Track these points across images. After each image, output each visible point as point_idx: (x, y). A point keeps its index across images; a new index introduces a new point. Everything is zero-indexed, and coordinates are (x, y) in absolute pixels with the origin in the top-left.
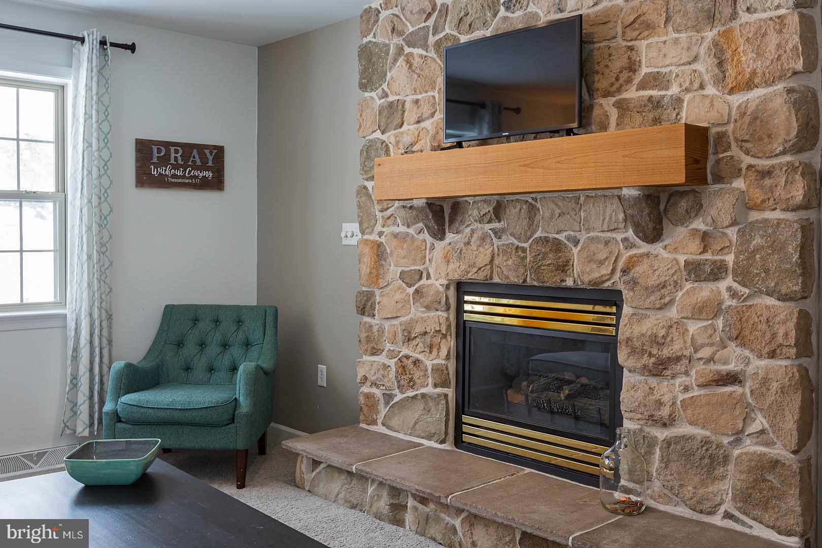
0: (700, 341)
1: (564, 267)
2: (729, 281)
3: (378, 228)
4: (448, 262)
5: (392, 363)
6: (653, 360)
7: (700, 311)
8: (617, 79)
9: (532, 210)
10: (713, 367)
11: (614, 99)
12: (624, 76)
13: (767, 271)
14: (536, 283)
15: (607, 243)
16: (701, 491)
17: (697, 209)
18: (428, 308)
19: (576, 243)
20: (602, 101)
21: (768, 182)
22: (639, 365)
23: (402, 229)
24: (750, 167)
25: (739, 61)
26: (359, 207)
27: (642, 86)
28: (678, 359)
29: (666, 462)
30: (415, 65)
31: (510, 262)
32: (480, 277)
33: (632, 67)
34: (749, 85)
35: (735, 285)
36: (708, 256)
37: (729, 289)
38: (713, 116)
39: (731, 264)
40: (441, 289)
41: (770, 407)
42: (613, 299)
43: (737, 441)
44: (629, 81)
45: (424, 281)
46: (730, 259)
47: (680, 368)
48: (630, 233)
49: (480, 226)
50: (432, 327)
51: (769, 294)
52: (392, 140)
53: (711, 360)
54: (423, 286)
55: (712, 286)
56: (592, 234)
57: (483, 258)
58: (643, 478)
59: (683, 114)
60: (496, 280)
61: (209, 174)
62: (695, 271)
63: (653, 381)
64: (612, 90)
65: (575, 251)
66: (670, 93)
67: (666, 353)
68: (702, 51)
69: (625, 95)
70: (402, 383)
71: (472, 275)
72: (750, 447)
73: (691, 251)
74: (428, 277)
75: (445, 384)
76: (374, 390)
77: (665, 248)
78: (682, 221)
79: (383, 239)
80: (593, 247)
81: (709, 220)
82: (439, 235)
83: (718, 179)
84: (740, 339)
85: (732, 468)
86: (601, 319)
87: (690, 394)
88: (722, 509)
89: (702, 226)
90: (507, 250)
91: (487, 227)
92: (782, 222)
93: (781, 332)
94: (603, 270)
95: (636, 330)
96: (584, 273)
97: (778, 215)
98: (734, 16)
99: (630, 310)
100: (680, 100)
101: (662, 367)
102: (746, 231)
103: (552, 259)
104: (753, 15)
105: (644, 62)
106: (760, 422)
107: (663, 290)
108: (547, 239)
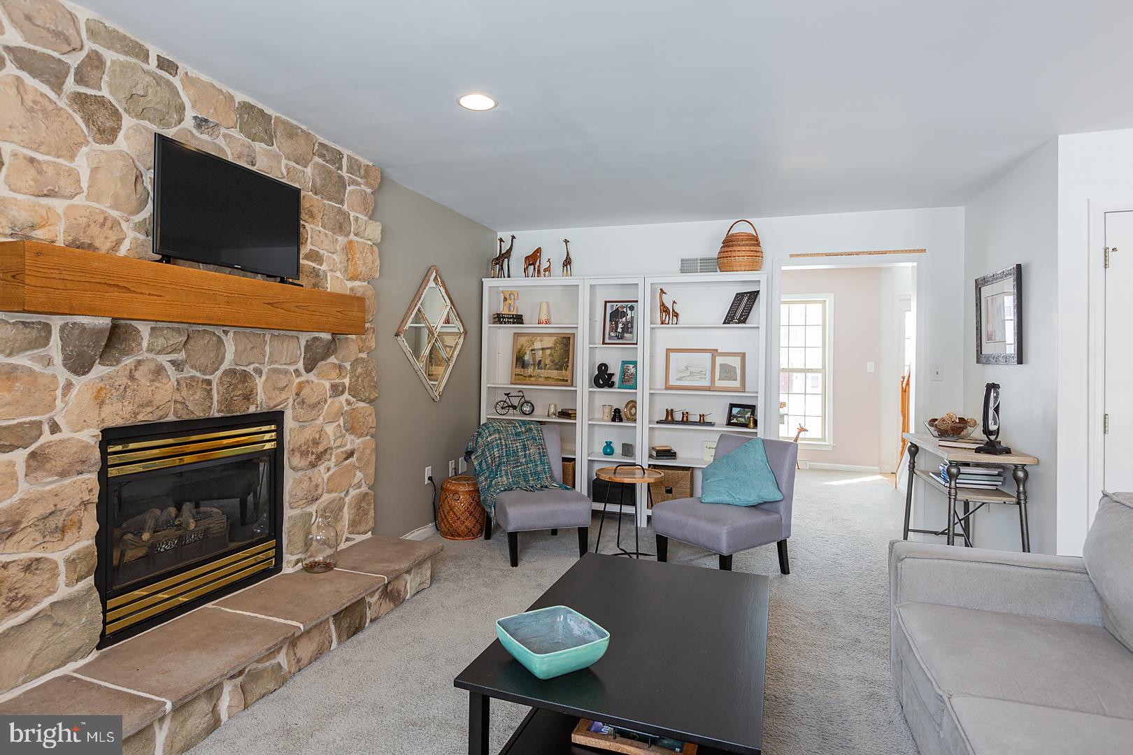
0: (335, 435)
1: (248, 397)
2: (346, 396)
4: (101, 404)
6: (311, 457)
7: (333, 418)
9: (220, 345)
10: (340, 450)
13: (364, 388)
15: (284, 373)
19: (261, 373)
21: (363, 337)
22: (308, 463)
25: (355, 263)
28: (325, 451)
31: (197, 397)
34: (357, 278)
35: (349, 397)
36: (338, 380)
37: (346, 400)
39: (347, 385)
40: (85, 442)
41: (364, 466)
42: (277, 419)
43: (347, 494)
45: (47, 437)
47: (326, 456)
48: (301, 365)
49: (152, 356)
50: (74, 499)
51: (364, 401)
53: (340, 446)
54: (46, 446)
55: (339, 399)
56: (273, 366)
57: (160, 392)
59: (328, 284)
60: (171, 418)
62: (334, 390)
63: (309, 472)
65: (260, 382)
66: (322, 268)
67: (321, 448)
68: (338, 248)
71: (144, 417)
72: (353, 492)
73: (333, 377)
74: (55, 429)
77: (318, 375)
80: (274, 377)
81: (340, 358)
82: (82, 367)
84: (352, 429)
85: (345, 510)
86: (265, 439)
87: (331, 472)
88: (344, 538)
89: (336, 361)
90: (191, 383)
91: (163, 359)
92: (368, 360)
93: (369, 421)
94: (284, 395)
95: (302, 438)
96: (269, 399)
97: (366, 356)
98: (350, 233)
99: (298, 424)
100: (327, 275)
101: (316, 461)
102: (354, 364)
103: (239, 389)
104: (359, 239)
105: (309, 240)
106: (359, 475)
107: (319, 405)
108: (235, 372)
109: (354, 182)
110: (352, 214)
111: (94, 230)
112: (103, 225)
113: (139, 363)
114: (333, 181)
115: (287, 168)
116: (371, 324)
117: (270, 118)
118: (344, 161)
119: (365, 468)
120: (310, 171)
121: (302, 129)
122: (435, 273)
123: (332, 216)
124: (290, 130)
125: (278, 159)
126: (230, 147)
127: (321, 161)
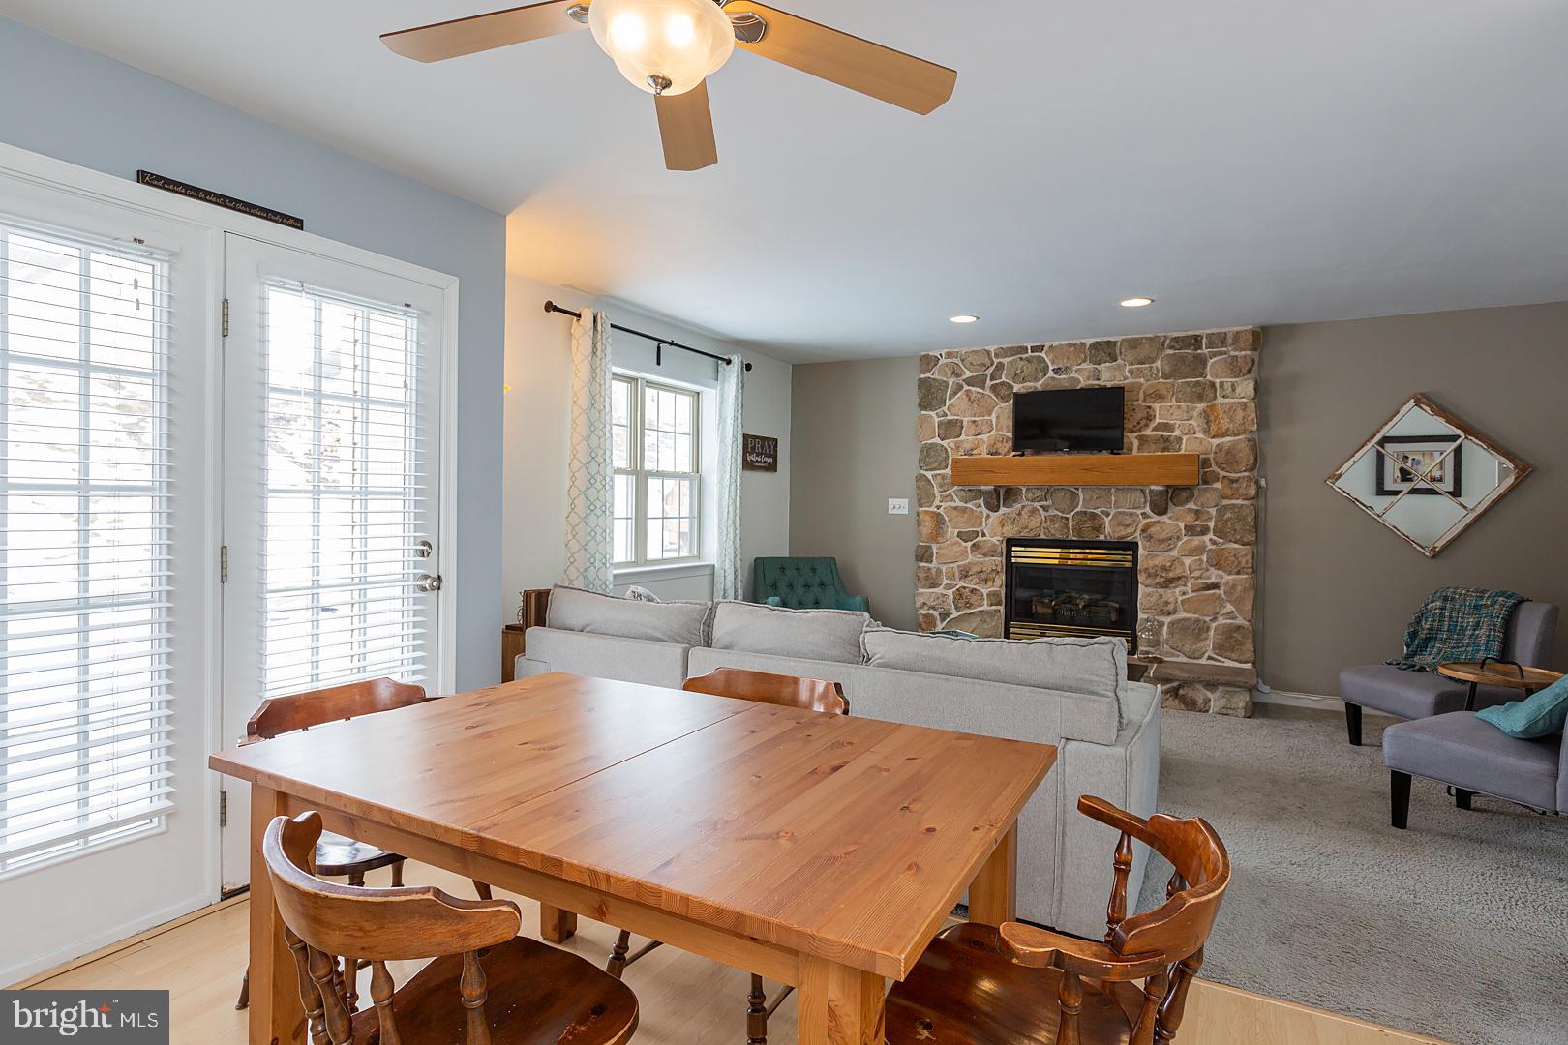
0: (1194, 568)
1: (1099, 529)
2: (1211, 535)
3: (937, 502)
4: (1003, 526)
5: (950, 593)
6: (1163, 579)
7: (1192, 552)
8: (1139, 423)
9: (1074, 495)
10: (1200, 581)
11: (1136, 435)
12: (1143, 422)
13: (1235, 531)
14: (1074, 539)
15: (1131, 515)
16: (1194, 647)
17: (1190, 497)
18: (985, 555)
19: (1108, 515)
20: (1128, 435)
21: (1235, 485)
22: (1151, 583)
23: (958, 503)
24: (1224, 477)
25: (1219, 422)
26: (919, 488)
27: (1154, 429)
28: (1179, 578)
29: (1171, 633)
30: (973, 398)
31: (1056, 526)
32: (1031, 535)
33: (1149, 418)
34: (1224, 435)
35: (1215, 538)
36: (1197, 523)
37: (1211, 540)
38: (1202, 449)
39: (1212, 527)
40: (998, 543)
41: (1236, 600)
42: (1133, 546)
43: (1214, 619)
44: (1147, 425)
45: (980, 538)
47: (1180, 583)
48: (1147, 509)
49: (1030, 503)
50: (988, 568)
51: (1235, 542)
52: (952, 445)
53: (1200, 577)
54: (980, 541)
55: (1200, 538)
57: (1035, 522)
58: (1156, 644)
59: (1183, 446)
60: (1043, 536)
61: (771, 460)
62: (1191, 530)
63: (1161, 591)
64: (1135, 429)
65: (1107, 520)
66: (1174, 434)
67: (1171, 575)
68: (1195, 414)
69: (1143, 433)
70: (960, 605)
71: (1024, 534)
72: (1221, 621)
73: (1190, 520)
74: (984, 535)
75: (999, 603)
76: (931, 612)
77: (1170, 518)
78: (1182, 503)
79: (941, 511)
80: (1120, 517)
81: (1199, 504)
82: (994, 508)
83: (1205, 482)
84: (1218, 566)
85: (1212, 633)
86: (1122, 559)
87: (1187, 596)
88: (1206, 655)
89: (1195, 507)
90: (1053, 519)
91: (1036, 505)
92: (1242, 505)
93: (1244, 561)
94: (1129, 531)
95: (1151, 563)
96: (1114, 532)
97: (1239, 502)
98: (1215, 398)
99: (1146, 553)
100: (1181, 439)
101: (1168, 583)
102: (1221, 510)
103: (1089, 524)
104: (1227, 400)
105: (1157, 416)
106: (1229, 607)
107: (1170, 541)
108: (1085, 513)
109: (1215, 355)
110: (1217, 381)
111: (999, 445)
112: (1002, 442)
113: (1023, 507)
114: (1187, 363)
115: (1131, 372)
116: (1246, 474)
117: (1115, 342)
118: (1204, 340)
119: (1238, 603)
120: (1158, 363)
121: (1146, 338)
122: (1412, 403)
123: (1188, 390)
124: (1134, 344)
125: (1120, 368)
126: (1082, 376)
127: (1171, 352)
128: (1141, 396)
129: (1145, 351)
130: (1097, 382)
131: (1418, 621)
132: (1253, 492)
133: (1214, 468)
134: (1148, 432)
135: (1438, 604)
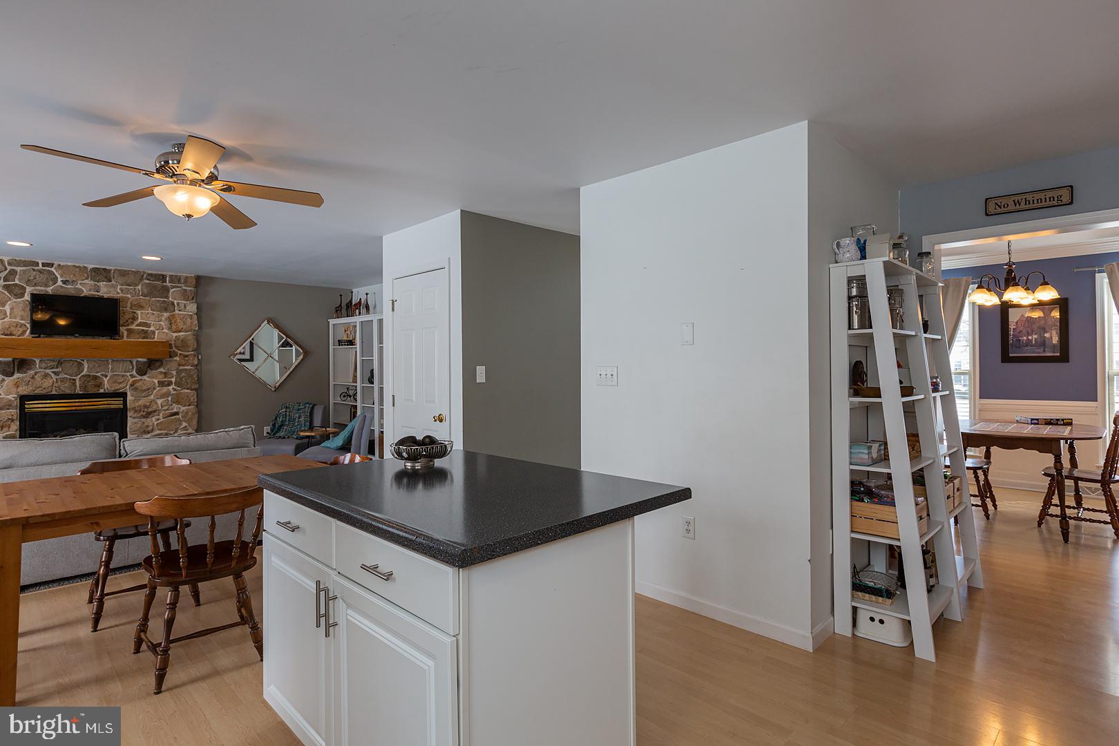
0: (164, 404)
1: (100, 385)
2: (173, 386)
4: (17, 387)
6: (145, 413)
7: (162, 396)
8: (127, 321)
9: (80, 365)
10: (167, 412)
11: (125, 328)
12: (131, 321)
13: (187, 383)
14: (81, 393)
15: (123, 376)
17: (161, 365)
19: (106, 376)
20: (121, 328)
21: (186, 358)
22: (140, 415)
24: (180, 354)
25: (177, 324)
27: (137, 325)
28: (155, 411)
31: (66, 385)
32: (43, 392)
33: (134, 319)
34: (180, 331)
35: (175, 387)
36: (165, 379)
37: (173, 388)
38: (168, 338)
39: (174, 382)
40: (12, 399)
42: (123, 395)
44: (132, 323)
46: (173, 380)
47: (156, 414)
48: (134, 372)
49: (42, 370)
50: (3, 419)
51: (187, 389)
53: (168, 410)
55: (167, 388)
56: (114, 373)
57: (47, 383)
59: (156, 336)
60: (54, 393)
62: (161, 384)
63: (144, 420)
64: (125, 324)
65: (106, 380)
66: (150, 329)
67: (150, 410)
68: (163, 319)
69: (130, 327)
71: (37, 392)
73: (161, 377)
77: (149, 377)
78: (156, 369)
80: (115, 378)
81: (166, 369)
82: (9, 374)
83: (171, 357)
84: (178, 402)
86: (116, 404)
87: (160, 421)
89: (163, 371)
90: (63, 380)
91: (48, 371)
92: (191, 369)
93: (192, 399)
94: (121, 386)
95: (137, 404)
96: (111, 387)
97: (189, 367)
98: (174, 311)
99: (133, 398)
100: (154, 332)
101: (148, 415)
102: (179, 372)
103: (92, 383)
104: (181, 312)
105: (139, 318)
106: (184, 424)
107: (149, 390)
108: (89, 376)
109: (174, 287)
110: (175, 302)
111: (13, 329)
113: (37, 373)
114: (157, 289)
115: (121, 289)
116: (192, 353)
117: (110, 270)
118: (168, 279)
119: (188, 421)
120: (140, 287)
121: (132, 271)
122: (266, 322)
123: (158, 304)
124: (123, 273)
125: (114, 287)
126: (85, 288)
127: (148, 282)
128: (129, 305)
129: (131, 279)
130: (96, 293)
131: (276, 419)
132: (196, 362)
133: (174, 349)
134: (133, 327)
135: (284, 410)
